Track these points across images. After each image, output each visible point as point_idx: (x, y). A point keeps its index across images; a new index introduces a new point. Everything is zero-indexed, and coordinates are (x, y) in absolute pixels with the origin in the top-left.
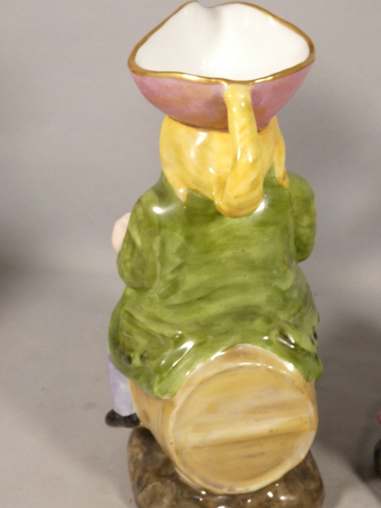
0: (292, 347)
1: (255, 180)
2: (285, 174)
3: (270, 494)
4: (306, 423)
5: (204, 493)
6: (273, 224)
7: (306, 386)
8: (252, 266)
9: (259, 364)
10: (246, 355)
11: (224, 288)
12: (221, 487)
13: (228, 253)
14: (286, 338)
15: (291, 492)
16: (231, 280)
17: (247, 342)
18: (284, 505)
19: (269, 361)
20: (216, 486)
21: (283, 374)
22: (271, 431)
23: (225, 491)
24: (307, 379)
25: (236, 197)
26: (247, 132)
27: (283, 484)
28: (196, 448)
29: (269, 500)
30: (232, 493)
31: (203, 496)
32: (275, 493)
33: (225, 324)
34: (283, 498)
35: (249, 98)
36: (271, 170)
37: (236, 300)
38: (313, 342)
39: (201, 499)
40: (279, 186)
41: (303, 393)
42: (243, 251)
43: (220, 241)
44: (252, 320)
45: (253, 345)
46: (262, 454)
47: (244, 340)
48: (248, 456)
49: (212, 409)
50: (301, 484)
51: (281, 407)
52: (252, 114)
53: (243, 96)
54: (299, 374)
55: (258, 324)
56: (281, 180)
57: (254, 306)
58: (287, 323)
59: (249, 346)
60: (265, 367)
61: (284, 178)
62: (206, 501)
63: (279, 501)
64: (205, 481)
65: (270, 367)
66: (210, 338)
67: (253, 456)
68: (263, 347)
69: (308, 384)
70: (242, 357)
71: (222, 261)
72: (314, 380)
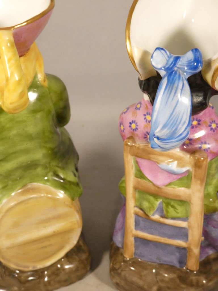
0: (62, 181)
1: (22, 92)
2: (45, 78)
3: (59, 266)
4: (75, 224)
5: (18, 272)
6: (40, 111)
7: (72, 204)
8: (30, 138)
9: (42, 195)
10: (34, 190)
11: (15, 153)
12: (28, 267)
13: (14, 132)
14: (58, 176)
15: (71, 263)
16: (18, 148)
17: (34, 182)
18: (67, 271)
19: (48, 192)
20: (24, 267)
21: (58, 199)
22: (54, 232)
23: (31, 269)
24: (73, 199)
25: (11, 104)
26: (13, 62)
27: (65, 259)
28: (8, 248)
29: (58, 269)
30: (35, 269)
31: (17, 274)
32: (62, 265)
33: (18, 174)
34: (67, 267)
35: (12, 39)
36: (35, 77)
37: (23, 159)
38: (75, 175)
39: (16, 275)
40: (42, 87)
41: (71, 207)
42: (24, 130)
43: (8, 126)
44: (35, 169)
45: (37, 183)
46: (51, 245)
47: (32, 181)
48: (42, 248)
49: (16, 225)
50: (76, 257)
51: (59, 217)
52: (15, 49)
53: (8, 38)
54: (67, 197)
55: (40, 170)
56: (43, 82)
57: (35, 161)
58: (58, 167)
59: (35, 184)
60: (46, 196)
61: (45, 81)
62: (20, 276)
63: (64, 269)
64: (17, 265)
65: (49, 196)
66: (10, 182)
67: (46, 247)
68: (44, 184)
69: (74, 202)
70: (31, 191)
71: (10, 138)
72: (77, 198)
